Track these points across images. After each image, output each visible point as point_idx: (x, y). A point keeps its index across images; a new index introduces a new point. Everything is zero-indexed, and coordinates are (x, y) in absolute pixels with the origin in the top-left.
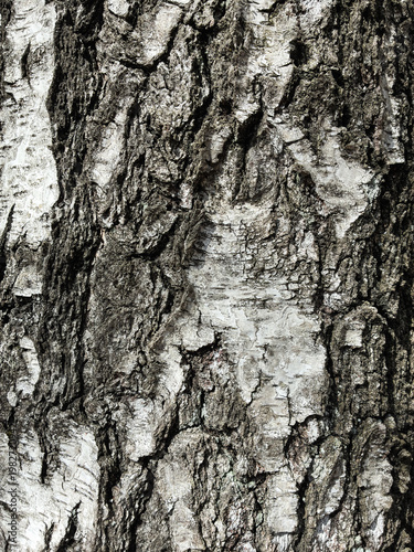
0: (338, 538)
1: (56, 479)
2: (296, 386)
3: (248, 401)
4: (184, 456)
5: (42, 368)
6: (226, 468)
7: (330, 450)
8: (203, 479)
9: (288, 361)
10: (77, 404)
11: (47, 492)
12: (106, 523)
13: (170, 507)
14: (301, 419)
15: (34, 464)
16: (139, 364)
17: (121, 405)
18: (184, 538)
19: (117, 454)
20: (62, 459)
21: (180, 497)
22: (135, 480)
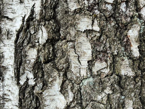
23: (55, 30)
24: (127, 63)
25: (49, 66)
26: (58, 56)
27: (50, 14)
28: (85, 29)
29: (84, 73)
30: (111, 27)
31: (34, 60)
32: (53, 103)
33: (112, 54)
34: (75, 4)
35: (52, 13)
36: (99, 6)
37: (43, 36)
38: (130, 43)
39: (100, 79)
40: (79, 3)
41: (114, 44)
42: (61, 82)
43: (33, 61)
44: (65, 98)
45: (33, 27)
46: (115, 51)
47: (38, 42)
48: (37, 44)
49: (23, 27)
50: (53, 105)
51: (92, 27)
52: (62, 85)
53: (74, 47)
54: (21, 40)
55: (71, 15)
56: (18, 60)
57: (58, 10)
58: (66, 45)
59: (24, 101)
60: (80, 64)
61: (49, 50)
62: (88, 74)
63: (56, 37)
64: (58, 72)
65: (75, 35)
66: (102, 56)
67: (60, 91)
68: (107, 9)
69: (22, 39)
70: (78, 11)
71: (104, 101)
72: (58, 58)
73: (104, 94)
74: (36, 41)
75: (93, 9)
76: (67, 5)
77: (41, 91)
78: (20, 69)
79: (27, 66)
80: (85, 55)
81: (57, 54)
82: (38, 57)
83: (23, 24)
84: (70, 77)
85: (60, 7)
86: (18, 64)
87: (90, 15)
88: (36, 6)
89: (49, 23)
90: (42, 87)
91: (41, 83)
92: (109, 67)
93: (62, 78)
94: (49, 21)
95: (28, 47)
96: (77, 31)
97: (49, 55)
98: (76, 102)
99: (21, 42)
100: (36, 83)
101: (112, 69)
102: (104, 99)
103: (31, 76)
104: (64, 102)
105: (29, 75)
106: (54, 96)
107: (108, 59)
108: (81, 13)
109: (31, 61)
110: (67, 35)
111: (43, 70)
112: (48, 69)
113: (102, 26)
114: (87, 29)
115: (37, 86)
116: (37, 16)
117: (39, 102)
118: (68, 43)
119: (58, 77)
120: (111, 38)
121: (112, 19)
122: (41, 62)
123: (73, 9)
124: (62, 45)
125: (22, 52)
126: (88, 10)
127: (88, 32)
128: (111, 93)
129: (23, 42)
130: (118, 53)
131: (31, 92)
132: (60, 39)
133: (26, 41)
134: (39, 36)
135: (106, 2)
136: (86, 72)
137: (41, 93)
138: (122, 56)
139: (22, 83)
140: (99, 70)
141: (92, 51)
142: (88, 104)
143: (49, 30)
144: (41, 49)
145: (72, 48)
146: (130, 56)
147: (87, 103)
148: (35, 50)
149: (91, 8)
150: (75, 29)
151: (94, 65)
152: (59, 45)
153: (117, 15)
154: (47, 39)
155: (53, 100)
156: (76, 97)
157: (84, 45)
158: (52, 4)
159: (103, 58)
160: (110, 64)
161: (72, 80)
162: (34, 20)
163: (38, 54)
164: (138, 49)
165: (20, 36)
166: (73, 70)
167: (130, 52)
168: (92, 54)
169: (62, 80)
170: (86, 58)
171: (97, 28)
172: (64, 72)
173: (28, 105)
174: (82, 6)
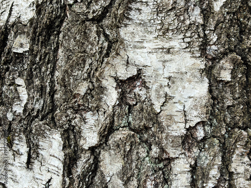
1: (36, 165)
2: (189, 104)
3: (159, 111)
5: (29, 95)
6: (145, 155)
7: (212, 145)
9: (184, 88)
10: (50, 116)
11: (30, 174)
14: (193, 124)
15: (22, 156)
16: (89, 89)
17: (78, 116)
19: (74, 147)
21: (115, 173)
22: (86, 162)
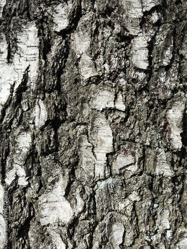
0: (170, 81)
4: (85, 26)
8: (96, 40)
12: (44, 69)
13: (79, 56)
18: (87, 73)
20: (18, 45)
23: (60, 106)
24: (164, 157)
25: (49, 160)
26: (63, 145)
27: (53, 83)
28: (104, 107)
29: (100, 171)
30: (142, 104)
31: (26, 149)
32: (54, 212)
33: (142, 144)
34: (90, 69)
35: (54, 80)
36: (125, 73)
37: (40, 114)
38: (170, 129)
39: (123, 180)
40: (96, 67)
41: (146, 129)
42: (66, 184)
43: (25, 151)
44: (72, 206)
45: (26, 100)
46: (147, 140)
47: (34, 123)
48: (32, 126)
49: (11, 99)
50: (53, 216)
51: (115, 104)
52: (67, 188)
53: (87, 132)
54: (8, 119)
55: (84, 85)
56: (3, 149)
57: (65, 76)
58: (74, 130)
59: (11, 208)
60: (94, 158)
61: (49, 136)
62: (106, 172)
63: (61, 117)
64: (63, 168)
65: (89, 115)
66: (128, 147)
67: (64, 196)
68: (137, 78)
69: (10, 118)
70: (94, 81)
71: (128, 211)
72: (63, 149)
73: (128, 202)
74: (31, 122)
75: (116, 76)
76: (78, 70)
77: (35, 196)
78: (6, 162)
79: (16, 158)
80: (103, 145)
81: (61, 142)
82: (33, 146)
83: (12, 95)
84: (79, 176)
85: (67, 73)
86: (4, 154)
87: (112, 87)
88: (31, 69)
89: (50, 96)
90: (37, 189)
91: (37, 184)
92: (137, 163)
93: (67, 177)
94: (50, 92)
95: (18, 131)
96: (92, 109)
97: (50, 143)
98: (87, 213)
99: (8, 122)
100: (29, 184)
101: (142, 165)
102: (128, 208)
103: (22, 172)
104: (70, 212)
105: (19, 170)
106: (56, 203)
107: (137, 152)
108: (99, 83)
109: (23, 150)
110: (77, 114)
111: (41, 164)
112: (47, 164)
113: (129, 103)
114: (106, 107)
115: (30, 188)
116: (32, 84)
117: (34, 210)
118: (78, 126)
119: (61, 176)
120: (142, 121)
121: (144, 93)
122: (37, 153)
123: (87, 77)
124: (69, 130)
125: (10, 137)
126: (109, 79)
127: (108, 111)
128: (138, 200)
129: (11, 123)
130: (151, 142)
131: (22, 195)
132: (66, 120)
133: (15, 121)
134: (36, 115)
135: (136, 67)
136: (103, 170)
137: (37, 199)
138: (156, 147)
139: (8, 181)
140: (122, 167)
141: (113, 139)
142: (104, 216)
143: (49, 106)
144: (38, 134)
145: (83, 134)
146: (168, 147)
147: (104, 214)
148: (28, 134)
149: (114, 76)
150: (89, 106)
151: (116, 159)
152: (64, 129)
153: (152, 86)
154: (46, 120)
155: (54, 208)
156: (87, 206)
157: (102, 131)
158: (54, 68)
159: (129, 150)
160: (139, 158)
161: (82, 181)
162: (28, 90)
163: (33, 142)
164: (181, 138)
165: (7, 113)
166: (83, 167)
167: (169, 140)
168: (113, 144)
169: (67, 180)
170: (104, 148)
171: (121, 106)
172: (70, 169)
173: (16, 214)
174: (100, 72)
